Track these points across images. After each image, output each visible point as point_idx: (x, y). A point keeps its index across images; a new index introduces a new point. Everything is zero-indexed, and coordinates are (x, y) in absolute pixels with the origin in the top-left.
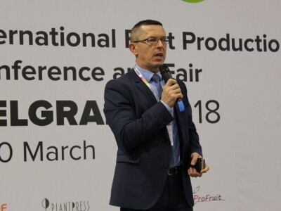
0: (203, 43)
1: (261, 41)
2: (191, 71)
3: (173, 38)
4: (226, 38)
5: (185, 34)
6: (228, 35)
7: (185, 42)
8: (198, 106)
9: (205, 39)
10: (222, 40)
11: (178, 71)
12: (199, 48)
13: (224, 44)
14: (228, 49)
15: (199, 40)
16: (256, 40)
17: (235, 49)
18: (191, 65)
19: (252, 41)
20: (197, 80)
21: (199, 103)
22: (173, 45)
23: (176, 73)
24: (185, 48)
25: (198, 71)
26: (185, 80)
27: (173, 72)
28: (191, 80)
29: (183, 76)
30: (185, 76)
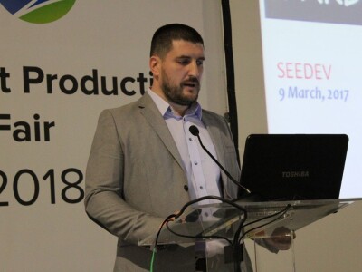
0: (55, 83)
1: (146, 80)
2: (37, 125)
3: (8, 75)
4: (92, 75)
5: (27, 70)
6: (95, 72)
7: (27, 82)
8: (49, 178)
9: (59, 77)
10: (85, 79)
11: (16, 125)
12: (50, 91)
13: (89, 85)
14: (95, 91)
15: (50, 78)
16: (138, 80)
17: (106, 92)
18: (37, 117)
19: (132, 80)
20: (47, 138)
21: (51, 173)
22: (8, 87)
23: (13, 129)
24: (27, 90)
25: (48, 126)
26: (28, 138)
27: (7, 128)
28: (38, 139)
29: (24, 132)
30: (28, 132)
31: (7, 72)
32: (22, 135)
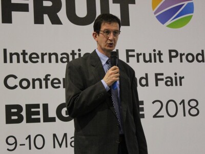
0: (184, 57)
2: (176, 78)
3: (162, 54)
4: (201, 53)
5: (170, 51)
6: (203, 51)
7: (171, 57)
8: (182, 104)
9: (186, 54)
10: (198, 55)
11: (166, 78)
12: (181, 61)
13: (200, 58)
14: (203, 61)
15: (181, 55)
18: (176, 74)
20: (181, 85)
21: (183, 101)
22: (162, 60)
23: (165, 80)
24: (171, 61)
25: (181, 78)
26: (172, 85)
27: (162, 80)
28: (176, 85)
29: (170, 82)
30: (172, 81)
31: (161, 52)
32: (169, 83)
